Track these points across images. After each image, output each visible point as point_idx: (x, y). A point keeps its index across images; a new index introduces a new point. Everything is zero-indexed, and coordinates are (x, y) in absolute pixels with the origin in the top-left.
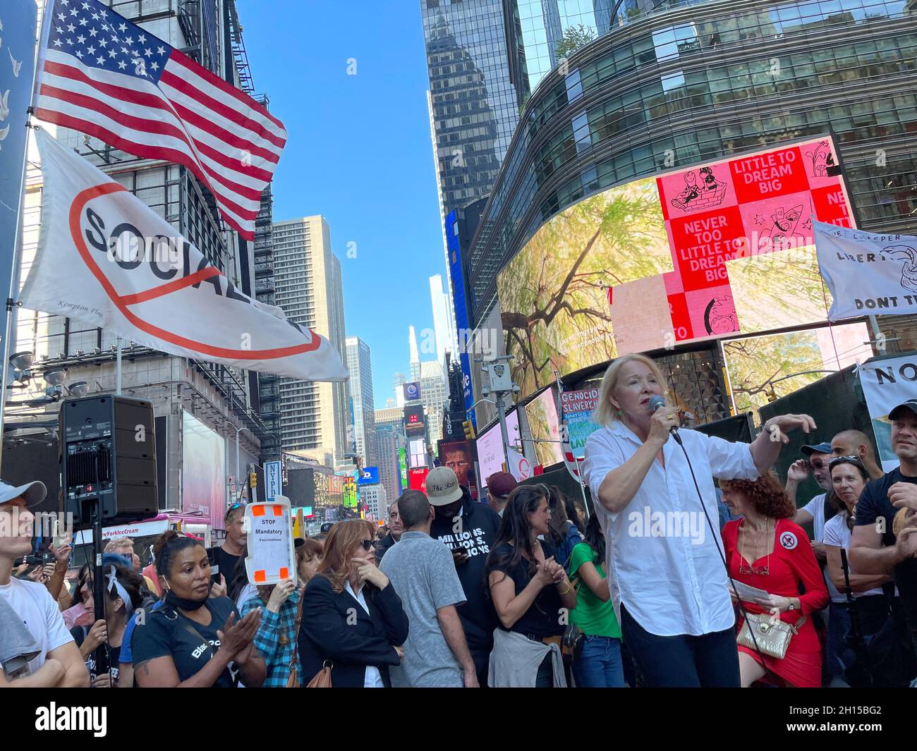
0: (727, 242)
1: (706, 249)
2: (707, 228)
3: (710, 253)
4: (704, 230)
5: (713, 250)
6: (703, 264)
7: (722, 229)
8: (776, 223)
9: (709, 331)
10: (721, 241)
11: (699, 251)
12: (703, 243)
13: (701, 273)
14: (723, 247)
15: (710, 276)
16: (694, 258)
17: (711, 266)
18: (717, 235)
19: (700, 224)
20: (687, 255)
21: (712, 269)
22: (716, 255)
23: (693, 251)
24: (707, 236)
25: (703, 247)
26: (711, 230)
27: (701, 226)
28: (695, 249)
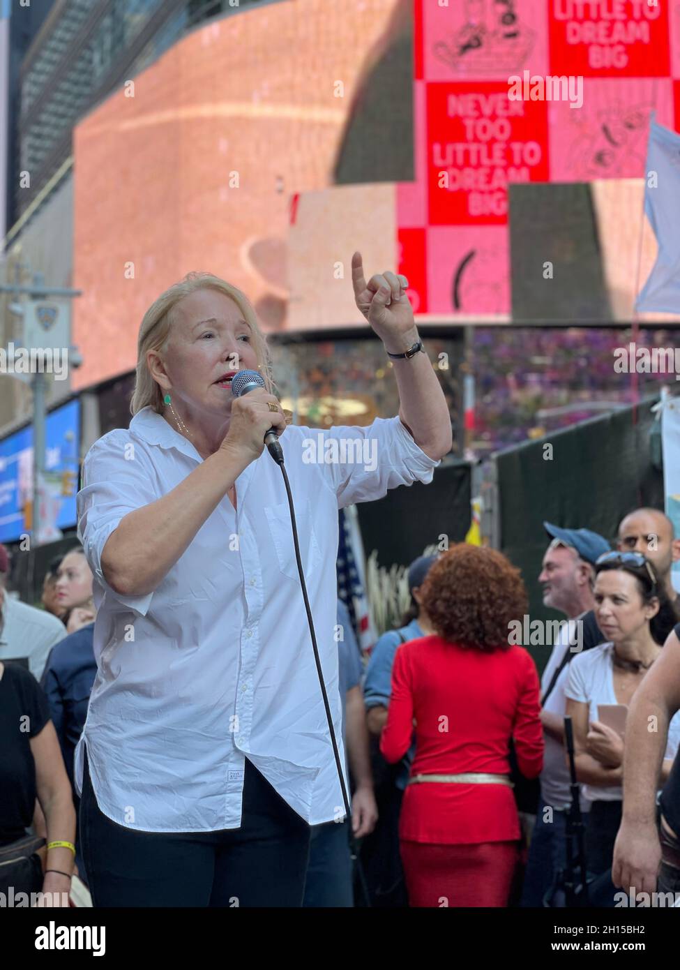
0: (516, 147)
1: (479, 153)
2: (487, 110)
3: (485, 161)
4: (481, 116)
5: (490, 155)
6: (469, 179)
7: (512, 119)
8: (605, 130)
9: (457, 305)
10: (508, 142)
11: (467, 153)
12: (476, 140)
13: (462, 196)
14: (508, 154)
15: (476, 205)
16: (455, 165)
17: (483, 186)
18: (502, 129)
19: (477, 103)
20: (443, 156)
21: (482, 192)
22: (493, 168)
23: (455, 153)
24: (485, 129)
25: (473, 147)
26: (493, 117)
27: (478, 107)
28: (460, 147)
